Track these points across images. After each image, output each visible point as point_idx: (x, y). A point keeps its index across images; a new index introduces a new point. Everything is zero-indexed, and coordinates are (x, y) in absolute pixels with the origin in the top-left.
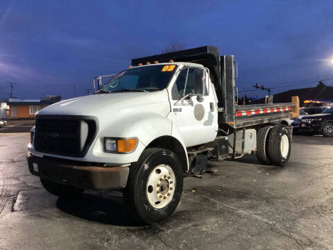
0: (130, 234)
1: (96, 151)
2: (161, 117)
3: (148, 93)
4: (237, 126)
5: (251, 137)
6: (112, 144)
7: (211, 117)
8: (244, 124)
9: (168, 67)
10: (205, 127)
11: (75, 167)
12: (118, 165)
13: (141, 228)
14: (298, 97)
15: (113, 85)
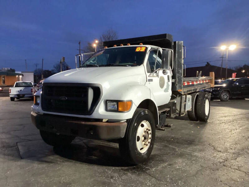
0: (126, 172)
1: (101, 110)
2: (142, 85)
3: (130, 67)
4: (184, 92)
5: (189, 100)
6: (114, 105)
7: (168, 85)
8: (187, 91)
9: (140, 48)
10: (165, 93)
11: (83, 123)
12: (118, 121)
13: (131, 167)
14: (214, 73)
15: (93, 61)
